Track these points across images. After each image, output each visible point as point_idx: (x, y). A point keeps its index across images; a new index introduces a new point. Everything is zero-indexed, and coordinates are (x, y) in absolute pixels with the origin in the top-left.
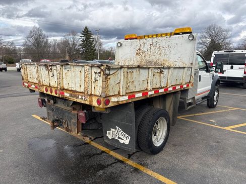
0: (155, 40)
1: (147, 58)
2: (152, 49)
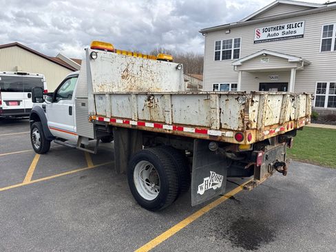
0: (146, 61)
1: (138, 83)
2: (143, 73)
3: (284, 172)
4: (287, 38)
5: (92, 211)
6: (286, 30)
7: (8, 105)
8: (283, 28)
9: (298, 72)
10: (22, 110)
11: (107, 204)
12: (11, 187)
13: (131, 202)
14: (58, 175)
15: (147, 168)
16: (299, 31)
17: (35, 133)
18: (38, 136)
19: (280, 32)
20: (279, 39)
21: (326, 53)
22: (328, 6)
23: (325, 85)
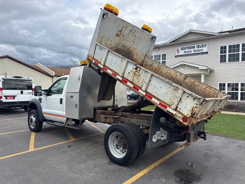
2: (130, 35)
3: (204, 138)
4: (197, 54)
5: (82, 166)
6: (196, 49)
7: (6, 99)
8: (194, 47)
9: (206, 76)
10: (16, 103)
11: (91, 162)
12: (22, 153)
13: (106, 160)
14: (52, 145)
15: (117, 137)
16: (205, 50)
17: (32, 117)
18: (34, 119)
19: (192, 50)
20: (192, 54)
21: (223, 64)
22: (222, 34)
23: (224, 85)
